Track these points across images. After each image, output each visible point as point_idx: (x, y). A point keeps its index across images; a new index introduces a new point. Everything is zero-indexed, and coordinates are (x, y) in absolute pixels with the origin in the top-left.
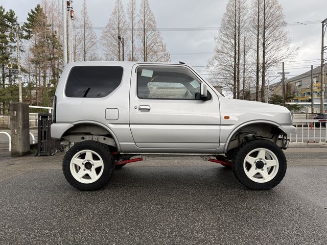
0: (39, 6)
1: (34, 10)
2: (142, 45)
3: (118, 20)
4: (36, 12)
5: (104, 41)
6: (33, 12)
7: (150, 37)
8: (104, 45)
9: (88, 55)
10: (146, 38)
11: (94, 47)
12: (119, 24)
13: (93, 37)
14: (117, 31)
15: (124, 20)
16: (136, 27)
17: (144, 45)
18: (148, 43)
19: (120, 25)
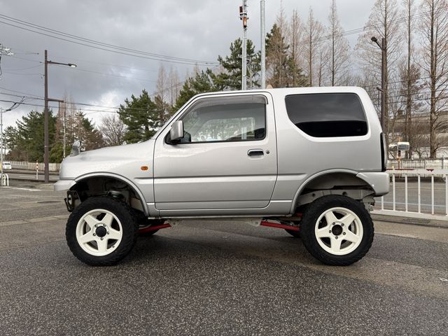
0: (275, 26)
1: (270, 33)
2: (428, 43)
3: (384, 13)
4: (272, 34)
5: (362, 51)
6: (269, 36)
7: (442, 25)
8: (362, 56)
9: (337, 76)
10: (435, 29)
11: (346, 63)
12: (386, 19)
13: (344, 49)
14: (383, 29)
15: (394, 10)
16: (416, 15)
17: (432, 41)
18: (439, 37)
19: (388, 20)
